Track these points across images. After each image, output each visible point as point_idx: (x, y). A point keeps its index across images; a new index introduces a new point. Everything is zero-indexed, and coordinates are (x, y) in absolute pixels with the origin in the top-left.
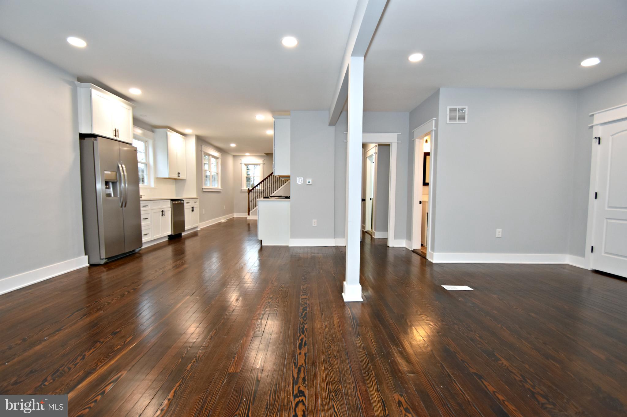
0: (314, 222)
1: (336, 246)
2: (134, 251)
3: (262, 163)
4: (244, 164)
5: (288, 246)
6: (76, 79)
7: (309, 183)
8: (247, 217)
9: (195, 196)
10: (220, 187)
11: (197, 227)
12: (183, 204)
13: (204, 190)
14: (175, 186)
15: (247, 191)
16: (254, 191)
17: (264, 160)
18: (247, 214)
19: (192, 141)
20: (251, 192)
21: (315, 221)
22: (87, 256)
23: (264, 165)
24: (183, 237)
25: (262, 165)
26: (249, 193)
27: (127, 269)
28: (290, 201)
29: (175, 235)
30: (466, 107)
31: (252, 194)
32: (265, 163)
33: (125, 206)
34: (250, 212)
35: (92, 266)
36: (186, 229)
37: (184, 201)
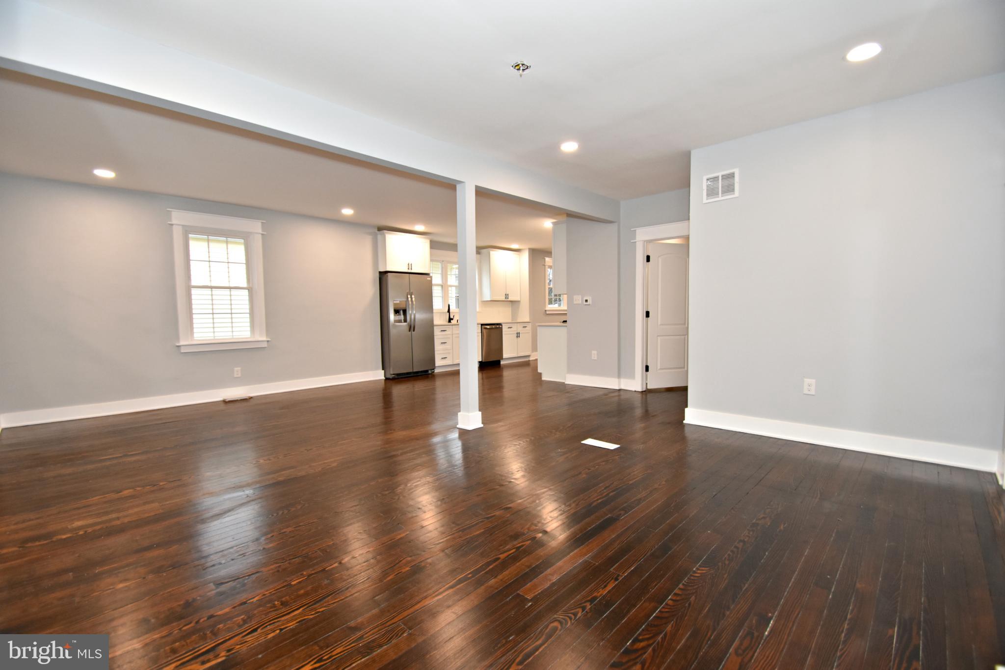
2: (427, 371)
5: (564, 383)
6: (377, 230)
7: (586, 303)
9: (527, 320)
10: (566, 308)
11: (529, 356)
12: (502, 328)
13: (547, 313)
14: (511, 308)
19: (525, 256)
21: (594, 353)
22: (383, 371)
24: (501, 365)
27: (419, 387)
28: (566, 326)
29: (484, 362)
30: (737, 171)
33: (414, 331)
35: (387, 379)
36: (504, 357)
37: (502, 325)
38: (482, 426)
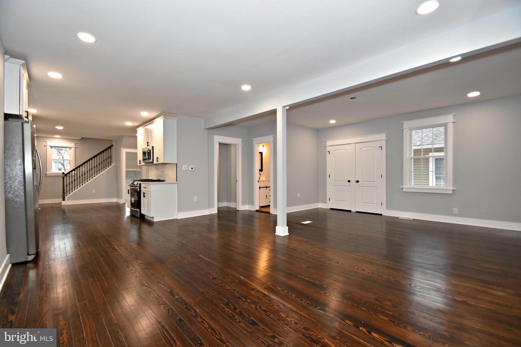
0: (195, 199)
1: (210, 214)
3: (74, 146)
4: (50, 147)
5: (176, 219)
7: (192, 170)
8: (61, 203)
15: (61, 175)
16: (71, 175)
17: (77, 143)
18: (62, 199)
20: (67, 176)
21: (195, 197)
23: (76, 148)
25: (73, 149)
26: (63, 178)
31: (68, 178)
32: (77, 147)
34: (66, 197)
38: (288, 234)
